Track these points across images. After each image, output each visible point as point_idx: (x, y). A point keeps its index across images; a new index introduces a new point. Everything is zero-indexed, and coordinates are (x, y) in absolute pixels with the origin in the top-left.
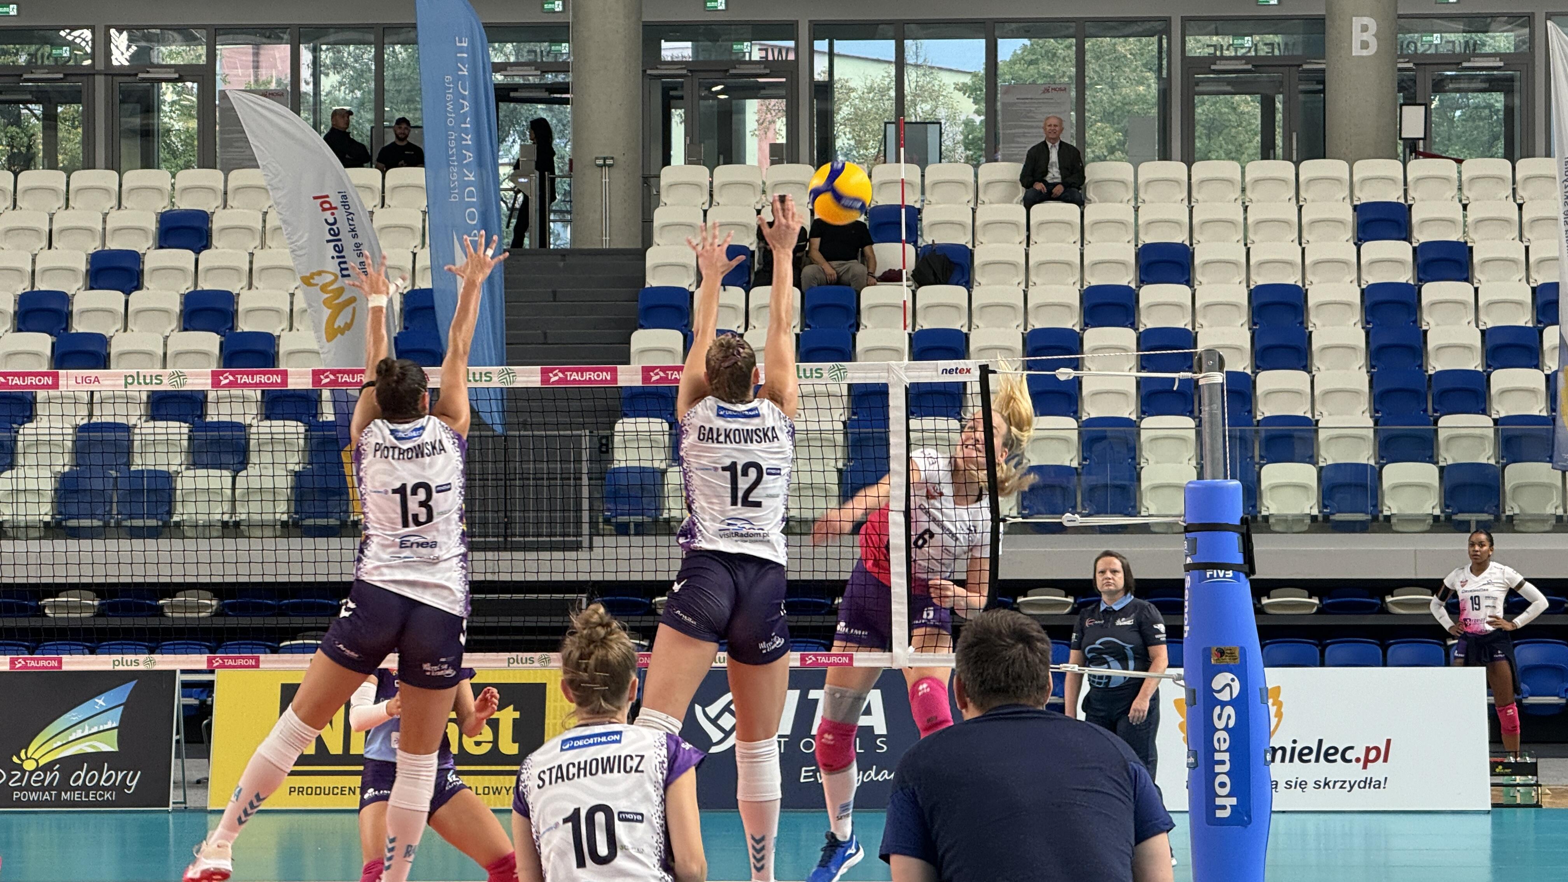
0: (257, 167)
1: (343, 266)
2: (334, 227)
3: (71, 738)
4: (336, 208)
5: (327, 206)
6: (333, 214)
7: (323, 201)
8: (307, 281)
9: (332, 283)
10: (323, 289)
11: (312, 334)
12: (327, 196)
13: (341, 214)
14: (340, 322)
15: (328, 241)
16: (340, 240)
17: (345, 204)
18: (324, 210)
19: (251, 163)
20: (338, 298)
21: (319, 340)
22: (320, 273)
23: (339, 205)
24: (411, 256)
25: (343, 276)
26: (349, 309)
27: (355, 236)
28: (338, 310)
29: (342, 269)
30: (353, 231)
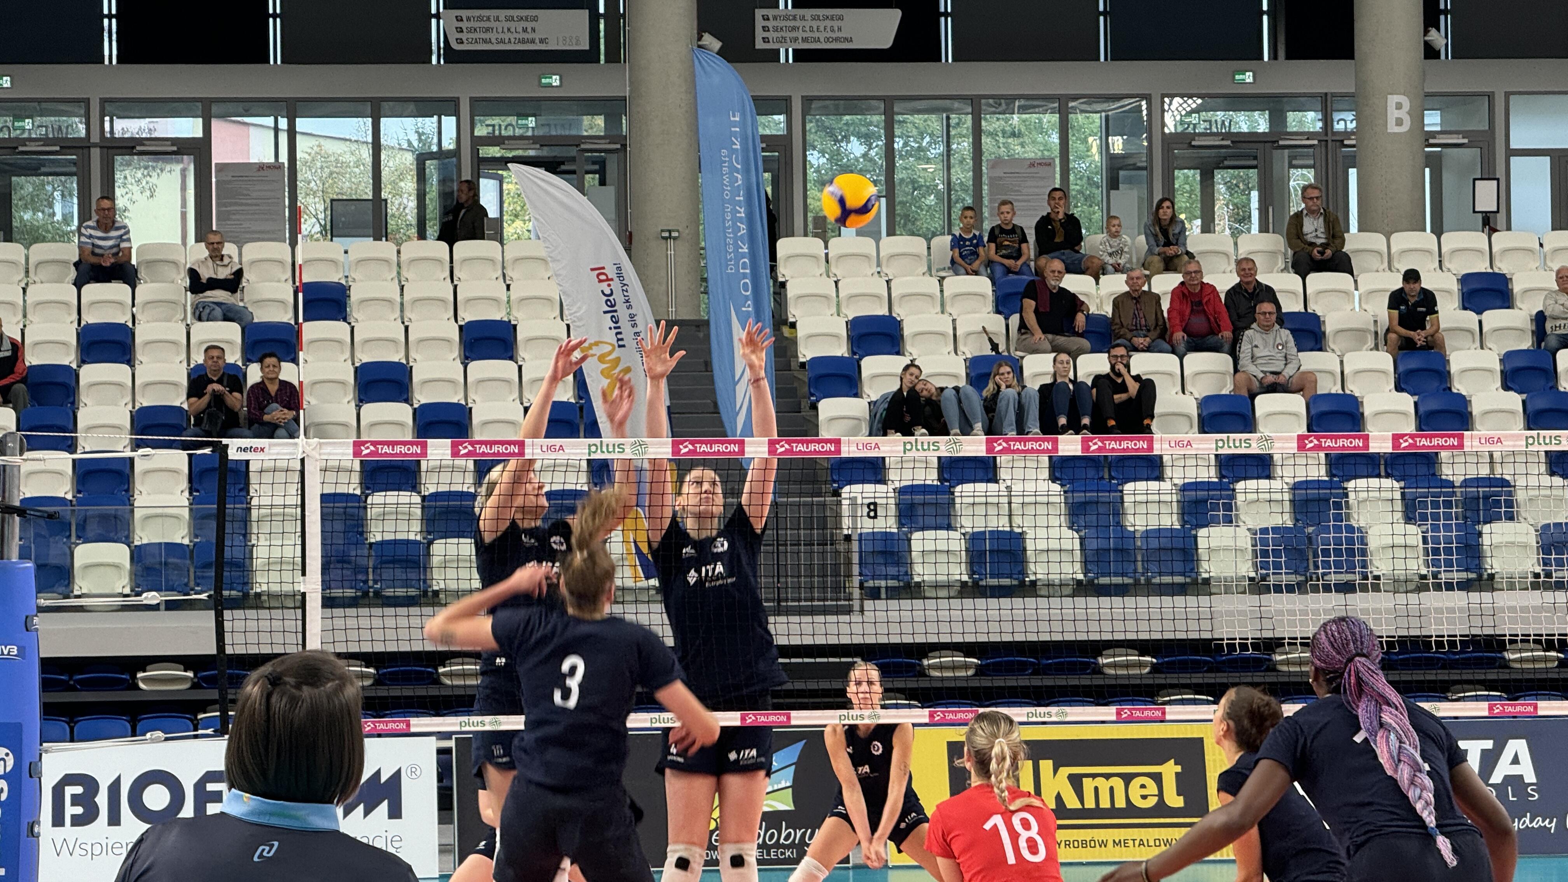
1: (619, 336)
2: (611, 298)
4: (612, 280)
5: (603, 277)
6: (609, 285)
7: (599, 271)
9: (610, 353)
10: (601, 359)
12: (603, 268)
13: (616, 285)
15: (605, 312)
16: (616, 311)
17: (620, 275)
18: (600, 281)
20: (615, 368)
22: (597, 344)
23: (615, 276)
25: (620, 346)
27: (629, 307)
29: (619, 340)
30: (627, 301)
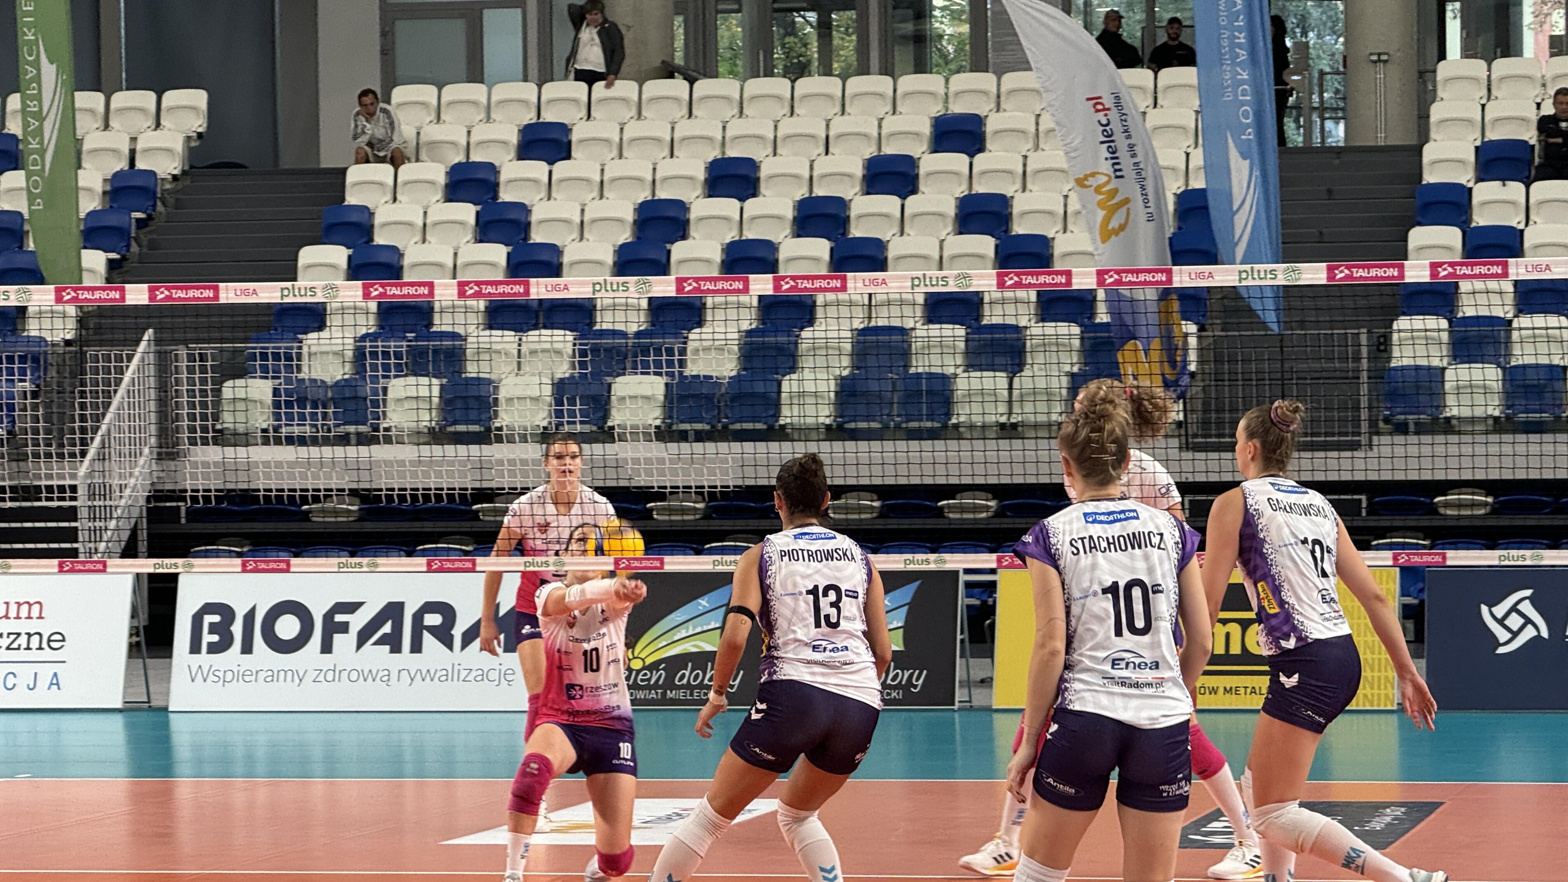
0: (1029, 69)
1: (1117, 167)
2: (1107, 128)
3: (676, 638)
4: (1108, 109)
5: (1100, 107)
6: (1106, 115)
7: (1096, 101)
8: (1081, 182)
9: (1107, 183)
10: (1098, 190)
11: (1087, 234)
12: (1100, 98)
13: (1114, 115)
14: (1114, 224)
15: (1102, 143)
16: (1113, 141)
17: (1118, 104)
18: (1098, 111)
19: (1024, 65)
20: (1112, 199)
21: (1094, 240)
22: (1093, 175)
23: (1112, 106)
24: (1184, 156)
25: (1117, 177)
26: (1123, 210)
27: (1129, 137)
28: (1112, 211)
29: (1116, 170)
30: (1126, 131)
